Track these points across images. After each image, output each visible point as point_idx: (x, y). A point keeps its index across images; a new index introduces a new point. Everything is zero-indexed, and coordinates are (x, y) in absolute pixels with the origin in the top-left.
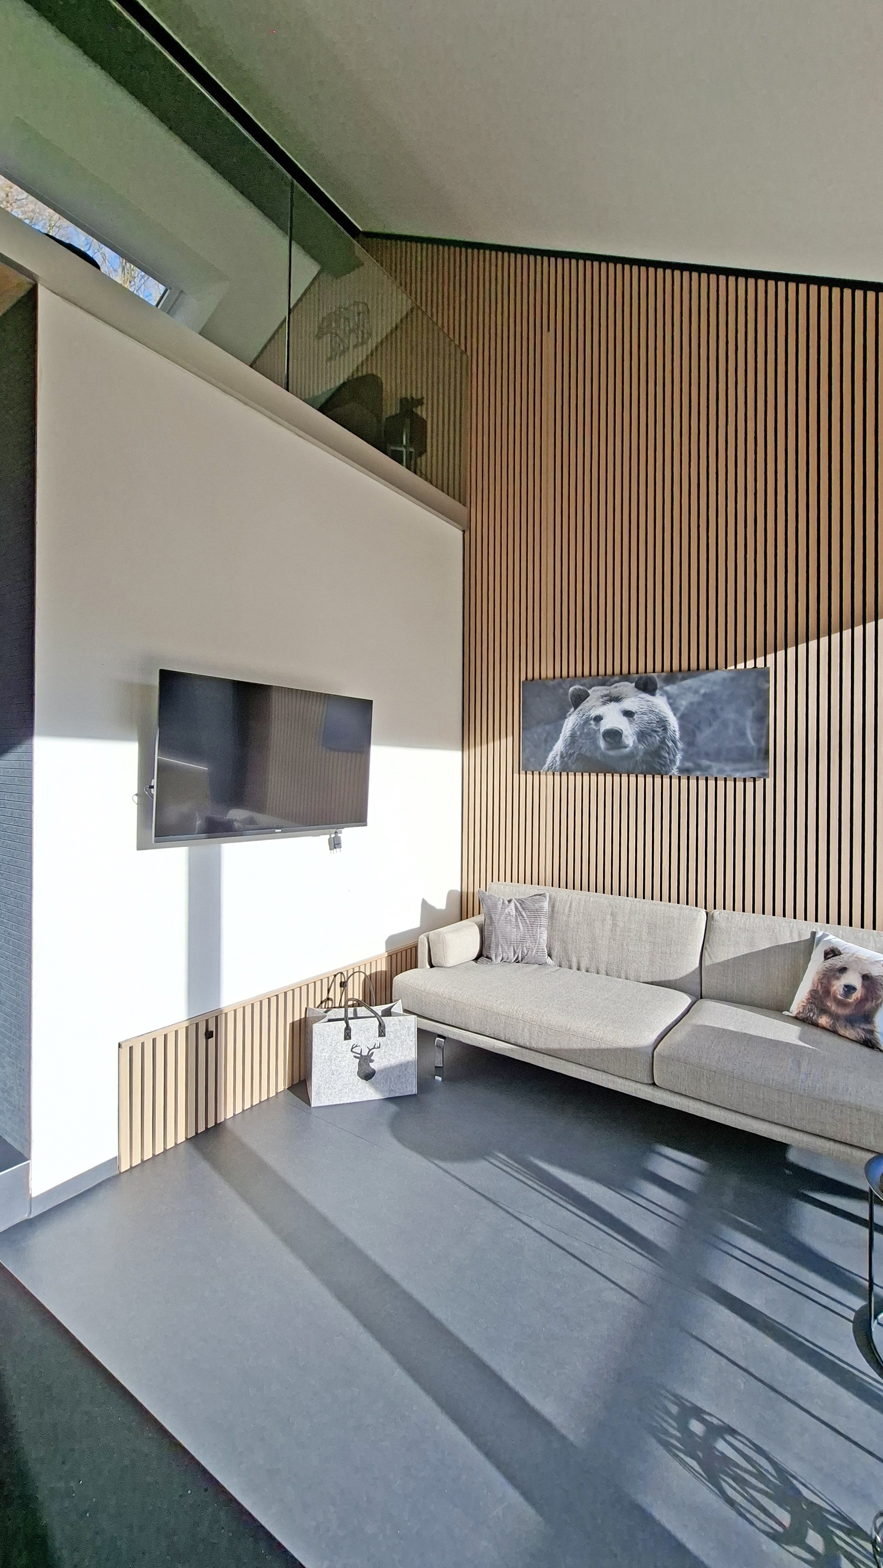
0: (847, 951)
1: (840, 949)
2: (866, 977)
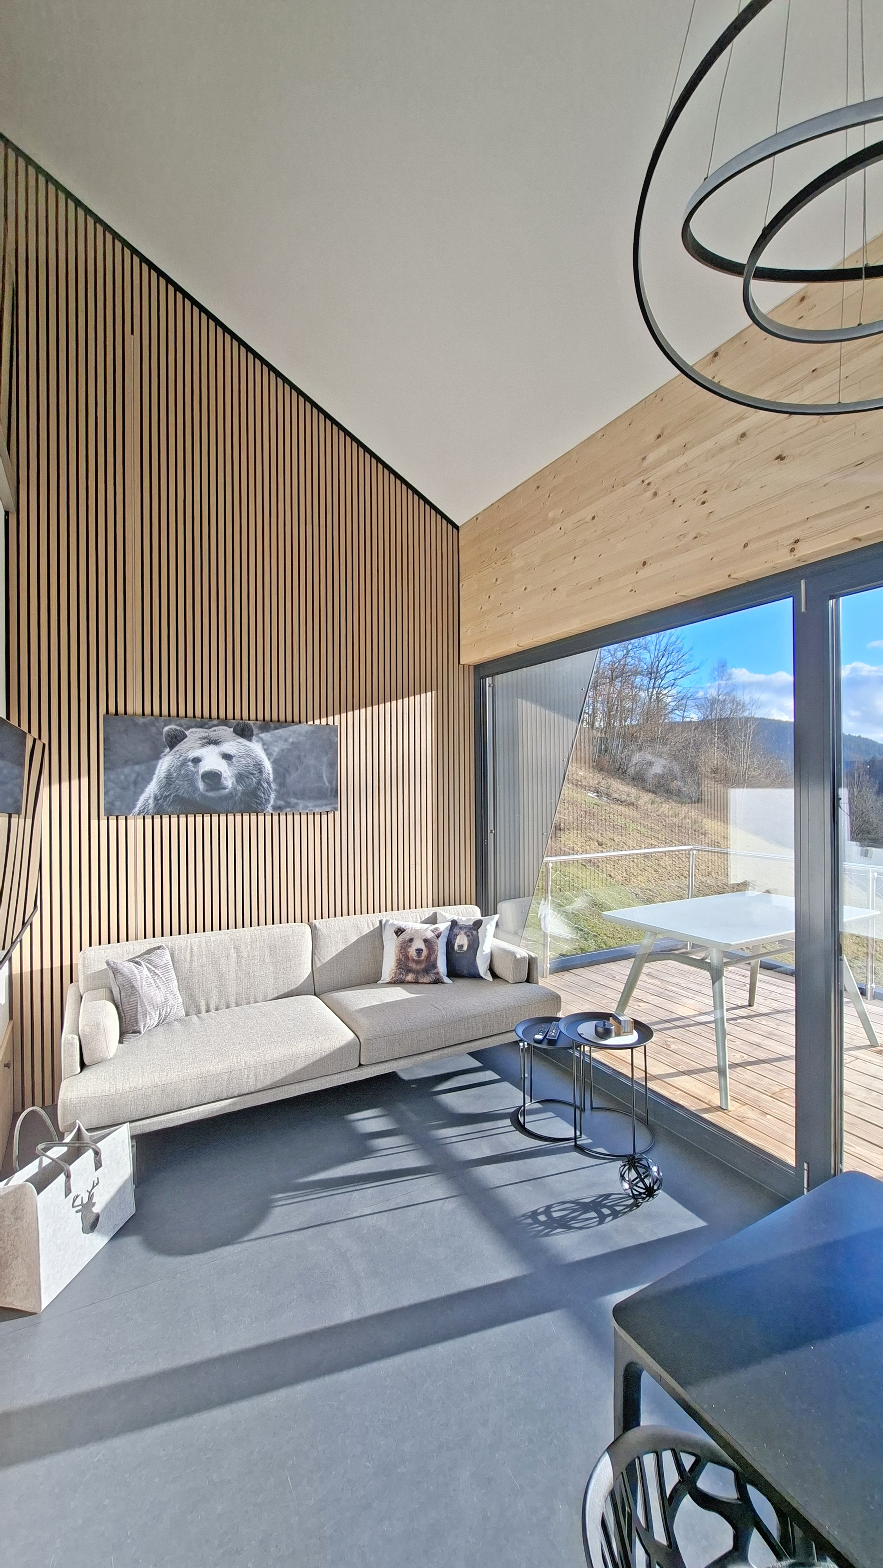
0: (407, 927)
1: (403, 927)
2: (426, 941)
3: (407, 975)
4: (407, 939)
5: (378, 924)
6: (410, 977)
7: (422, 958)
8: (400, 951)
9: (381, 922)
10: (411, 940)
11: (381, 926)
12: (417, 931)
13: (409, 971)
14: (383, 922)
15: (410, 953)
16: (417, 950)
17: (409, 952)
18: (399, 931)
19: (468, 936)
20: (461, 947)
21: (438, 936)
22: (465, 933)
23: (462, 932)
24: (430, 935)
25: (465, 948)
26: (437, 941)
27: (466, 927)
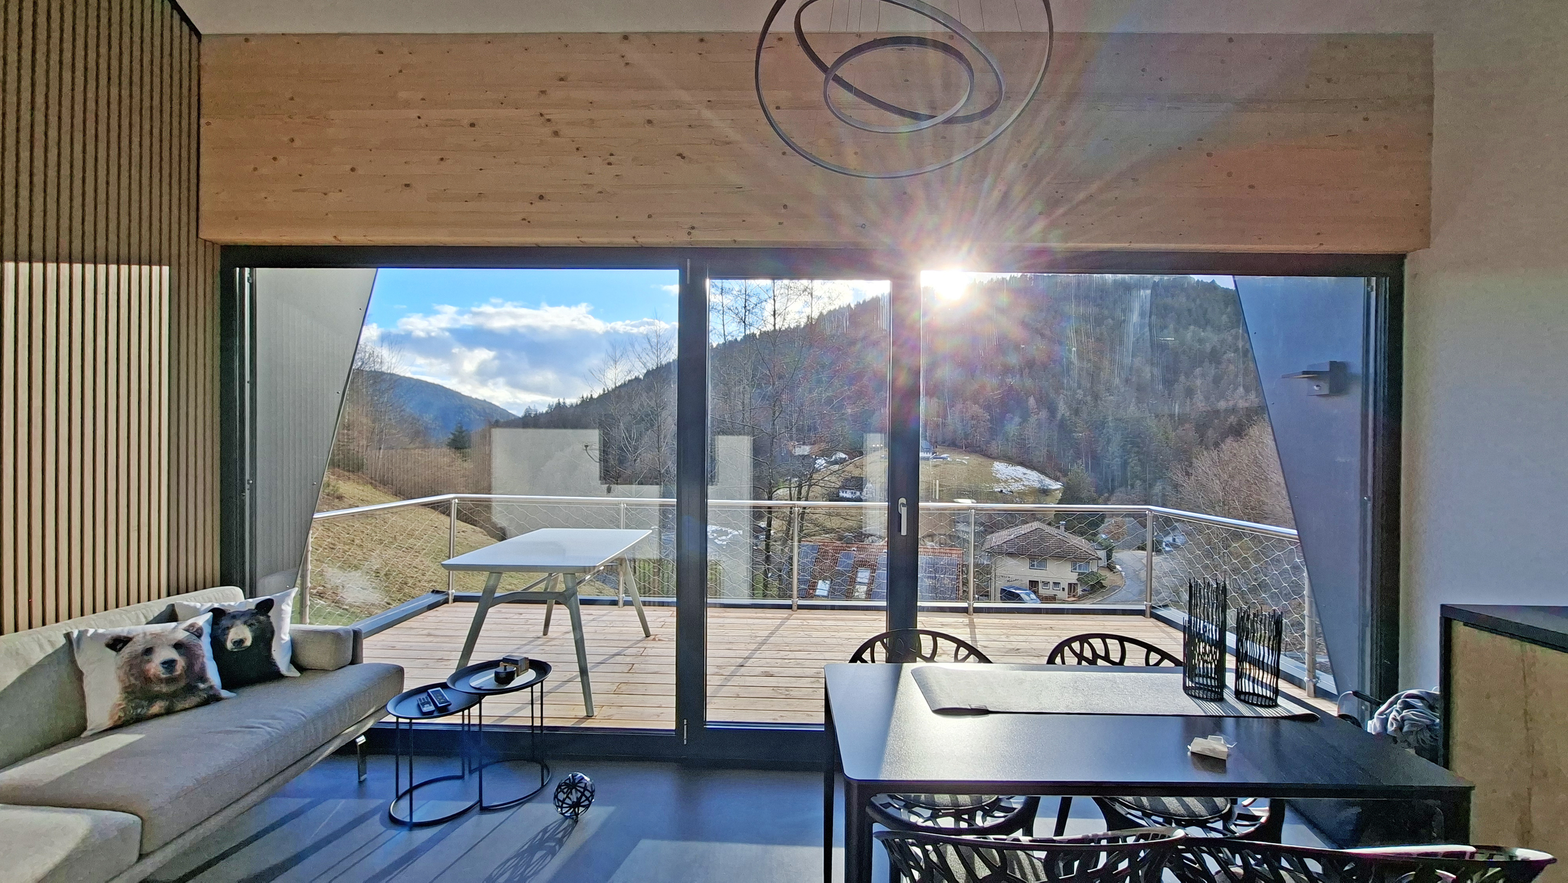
3: (151, 704)
4: (140, 651)
5: (62, 641)
6: (156, 708)
7: (178, 673)
8: (129, 673)
9: (68, 636)
10: (149, 651)
11: (71, 643)
12: (156, 636)
13: (153, 698)
14: (75, 634)
15: (152, 671)
16: (164, 663)
17: (148, 670)
18: (117, 643)
19: (250, 625)
20: (241, 641)
21: (199, 636)
22: (245, 623)
23: (238, 622)
24: (181, 635)
25: (248, 643)
26: (200, 643)
27: (243, 614)
